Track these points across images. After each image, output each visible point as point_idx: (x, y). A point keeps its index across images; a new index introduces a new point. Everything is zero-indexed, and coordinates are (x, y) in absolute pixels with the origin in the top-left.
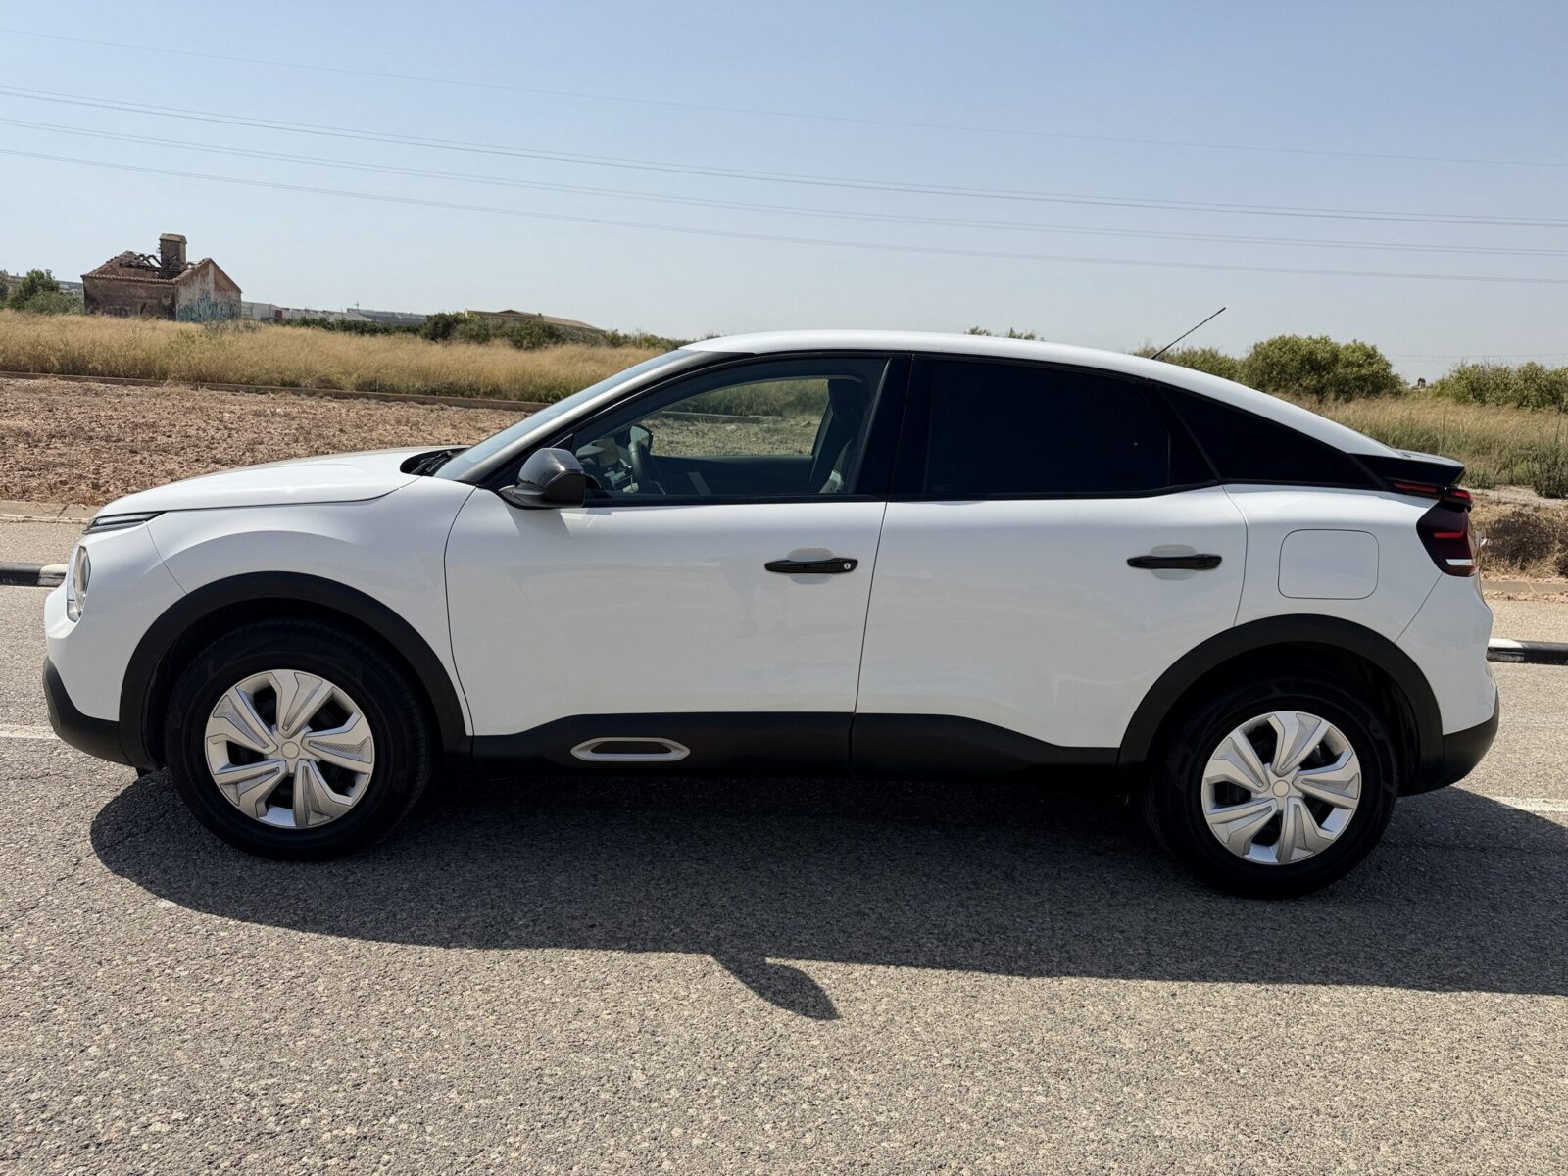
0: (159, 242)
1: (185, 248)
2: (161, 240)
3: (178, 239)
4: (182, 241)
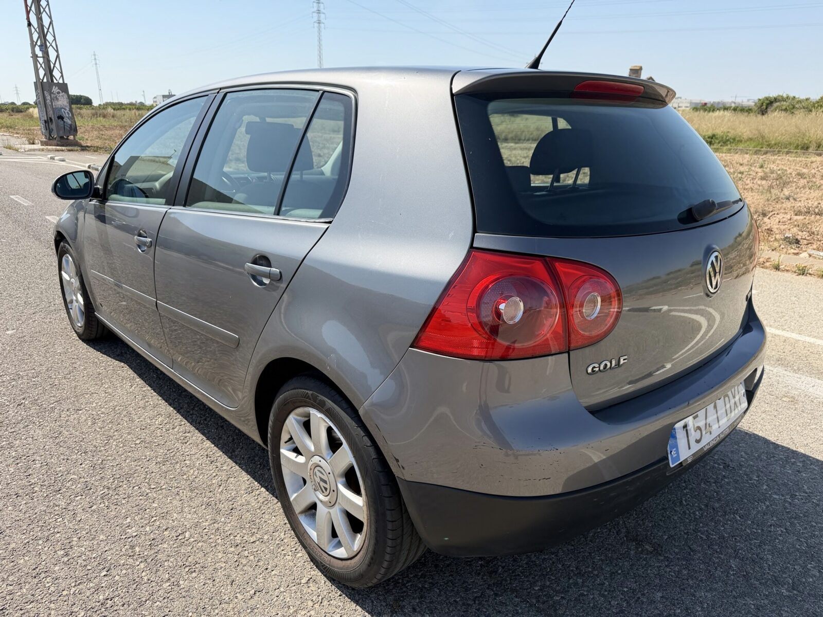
0: (629, 71)
1: (641, 72)
2: (631, 70)
3: (638, 68)
4: (641, 68)
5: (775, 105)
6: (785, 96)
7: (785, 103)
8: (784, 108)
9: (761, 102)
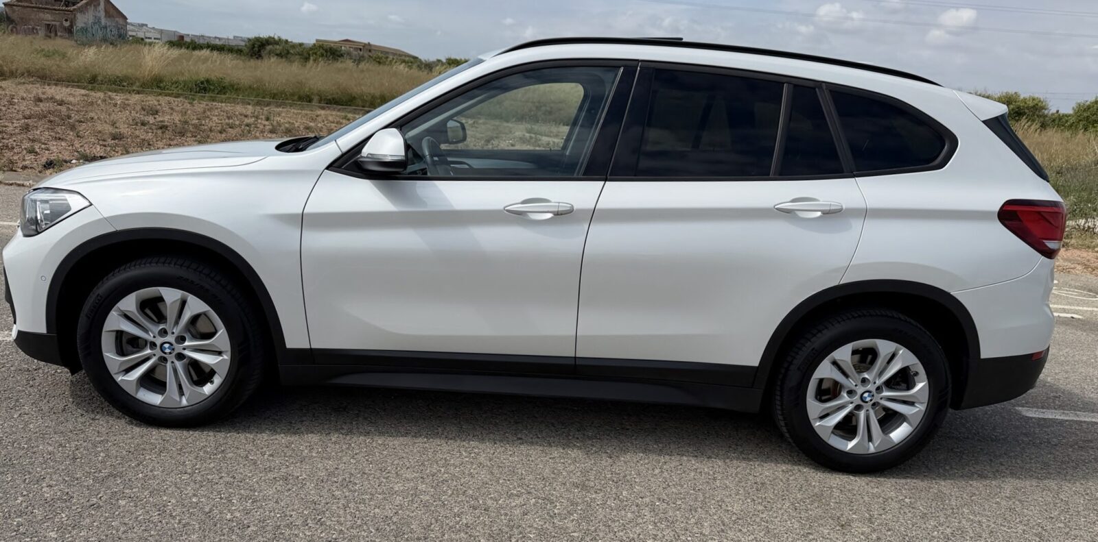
5: (269, 48)
6: (276, 37)
7: (278, 47)
8: (278, 52)
9: (251, 43)
